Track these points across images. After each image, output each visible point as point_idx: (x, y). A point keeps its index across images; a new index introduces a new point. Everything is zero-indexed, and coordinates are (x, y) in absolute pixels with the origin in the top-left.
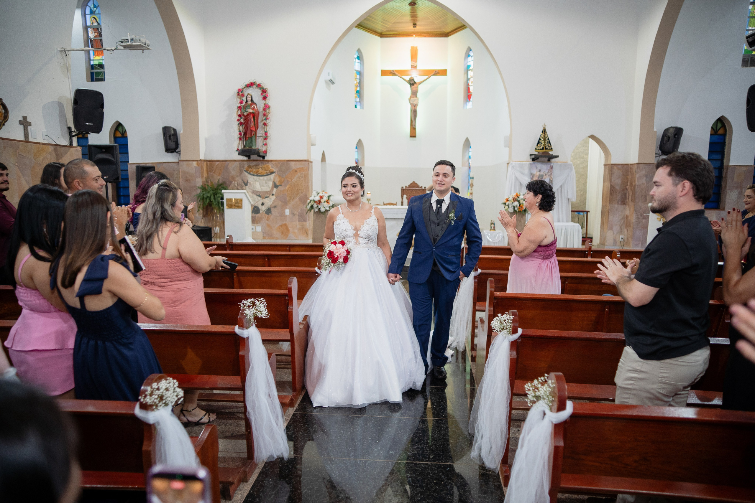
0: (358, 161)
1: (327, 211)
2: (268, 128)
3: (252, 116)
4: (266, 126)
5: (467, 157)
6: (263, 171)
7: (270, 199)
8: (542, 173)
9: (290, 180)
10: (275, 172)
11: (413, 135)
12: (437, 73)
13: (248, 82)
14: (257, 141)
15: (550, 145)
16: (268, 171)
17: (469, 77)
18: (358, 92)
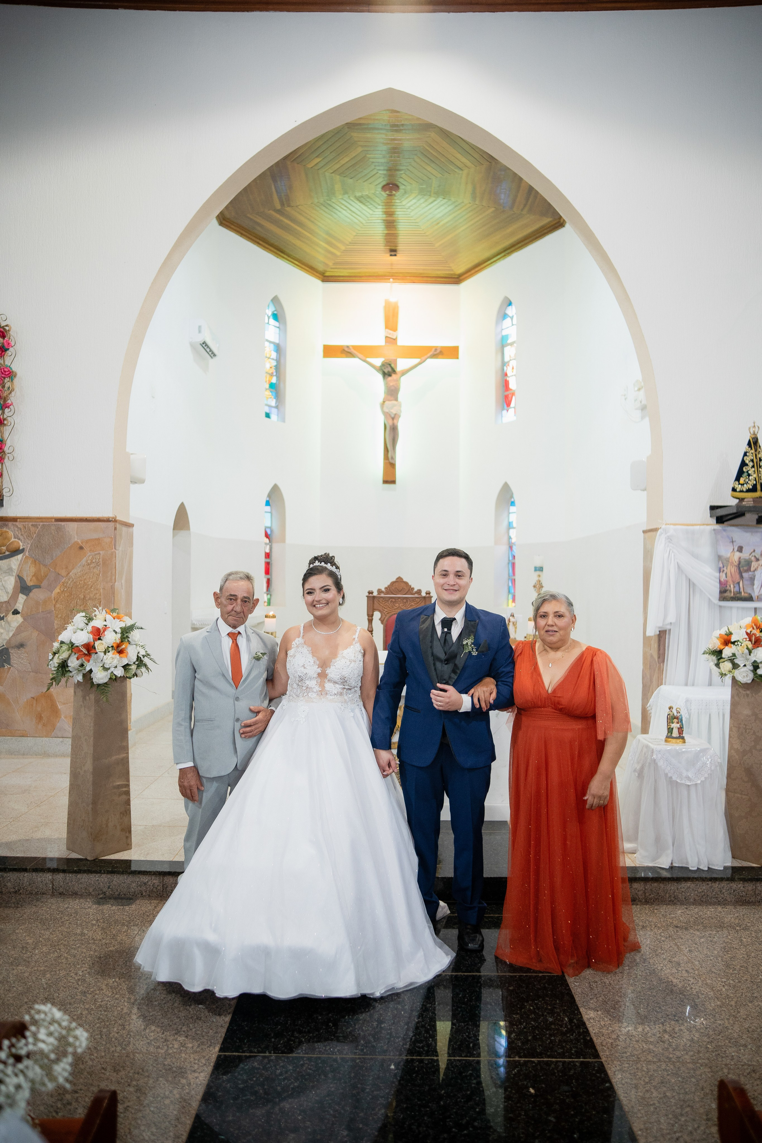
0: (272, 531)
1: (114, 679)
2: (6, 430)
4: (4, 424)
5: (505, 524)
7: (9, 623)
9: (63, 573)
10: (23, 550)
11: (389, 480)
12: (438, 353)
16: (4, 548)
18: (273, 386)
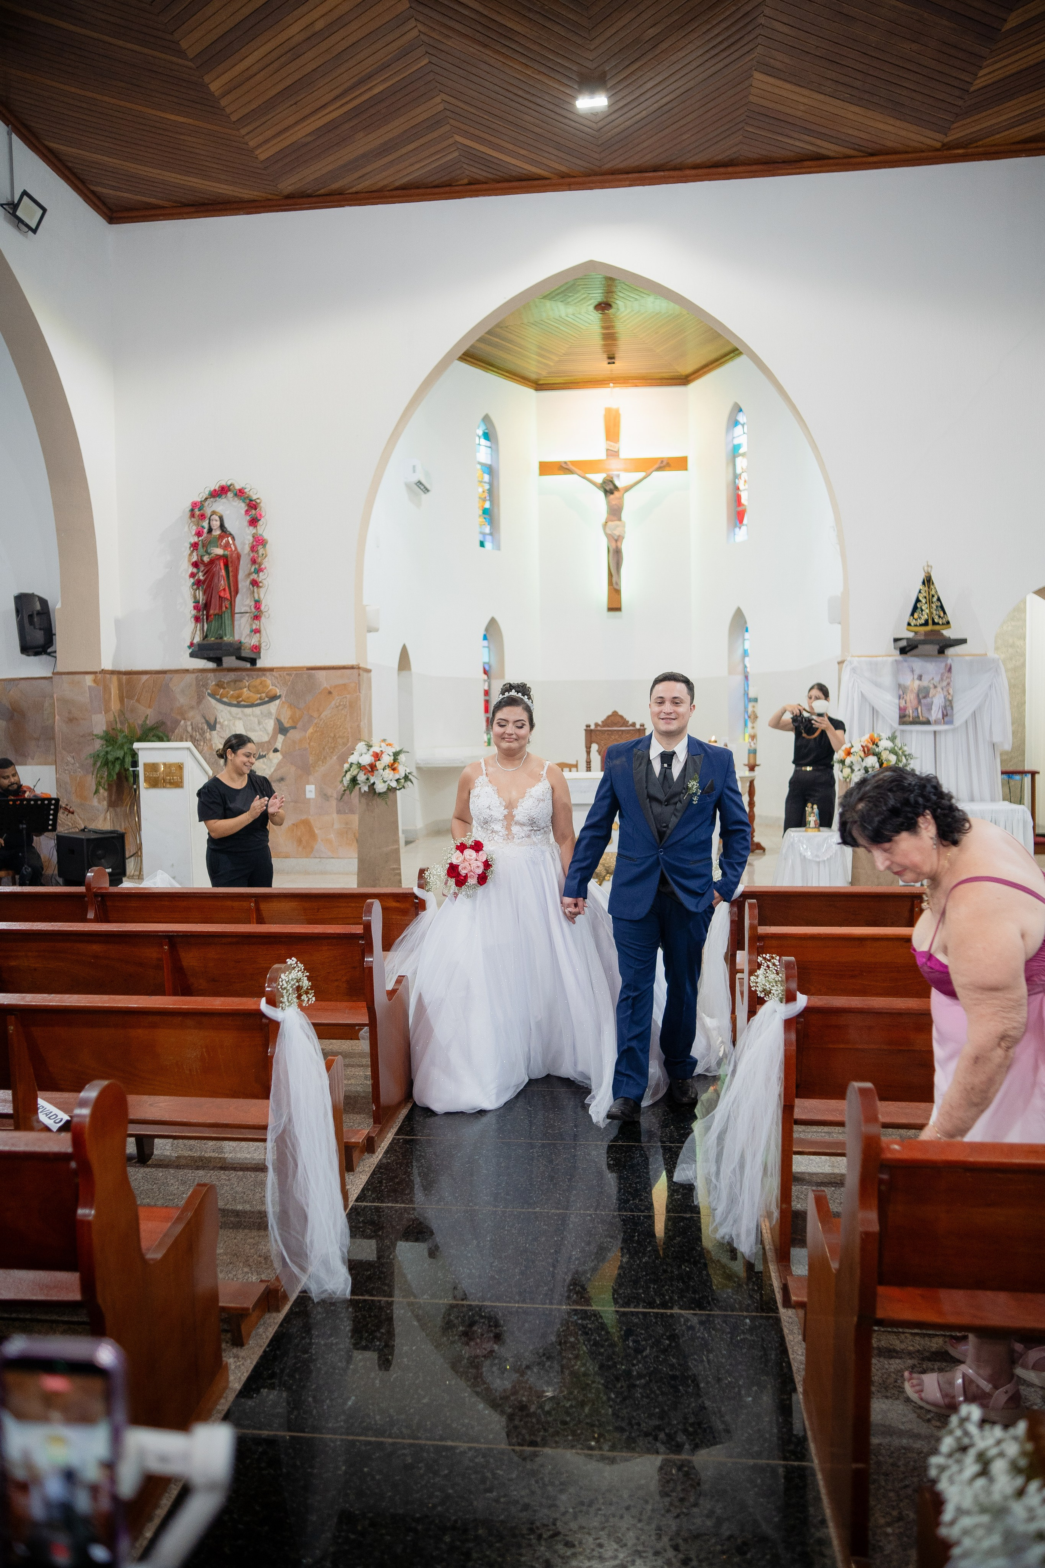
0: (490, 667)
1: (389, 789)
2: (262, 591)
3: (222, 564)
4: (258, 586)
5: (740, 652)
6: (252, 694)
7: (270, 760)
8: (925, 683)
9: (315, 715)
10: (280, 697)
11: (615, 607)
12: (665, 465)
13: (214, 486)
14: (236, 623)
15: (945, 613)
16: (264, 695)
17: (739, 471)
18: (486, 512)
